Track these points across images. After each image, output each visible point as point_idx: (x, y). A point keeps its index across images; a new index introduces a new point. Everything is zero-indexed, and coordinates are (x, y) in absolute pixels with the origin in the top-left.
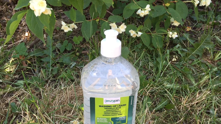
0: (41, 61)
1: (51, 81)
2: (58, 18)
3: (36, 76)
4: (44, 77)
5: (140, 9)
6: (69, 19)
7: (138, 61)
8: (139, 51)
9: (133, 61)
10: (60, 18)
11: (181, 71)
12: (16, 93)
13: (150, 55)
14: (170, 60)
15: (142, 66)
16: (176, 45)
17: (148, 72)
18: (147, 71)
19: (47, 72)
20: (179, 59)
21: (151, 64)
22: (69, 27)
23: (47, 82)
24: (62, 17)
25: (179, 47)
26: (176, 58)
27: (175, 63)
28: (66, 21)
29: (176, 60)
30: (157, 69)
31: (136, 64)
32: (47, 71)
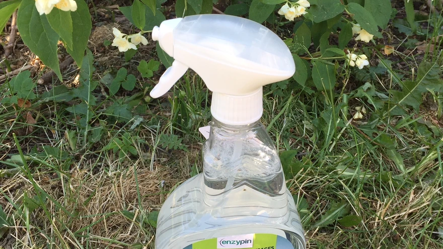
0: (67, 113)
1: (87, 156)
2: (108, 22)
3: (54, 144)
4: (73, 149)
5: (287, 4)
6: (131, 24)
7: (280, 117)
8: (282, 94)
9: (268, 117)
10: (113, 21)
11: (374, 141)
12: (6, 182)
13: (307, 105)
14: (350, 117)
15: (288, 128)
16: (363, 83)
17: (300, 142)
18: (299, 139)
19: (79, 138)
20: (368, 115)
21: (307, 125)
22: (130, 40)
23: (77, 158)
24: (116, 18)
25: (369, 89)
26: (362, 113)
27: (360, 122)
28: (125, 28)
29: (361, 116)
30: (322, 136)
31: (274, 124)
32: (79, 135)
